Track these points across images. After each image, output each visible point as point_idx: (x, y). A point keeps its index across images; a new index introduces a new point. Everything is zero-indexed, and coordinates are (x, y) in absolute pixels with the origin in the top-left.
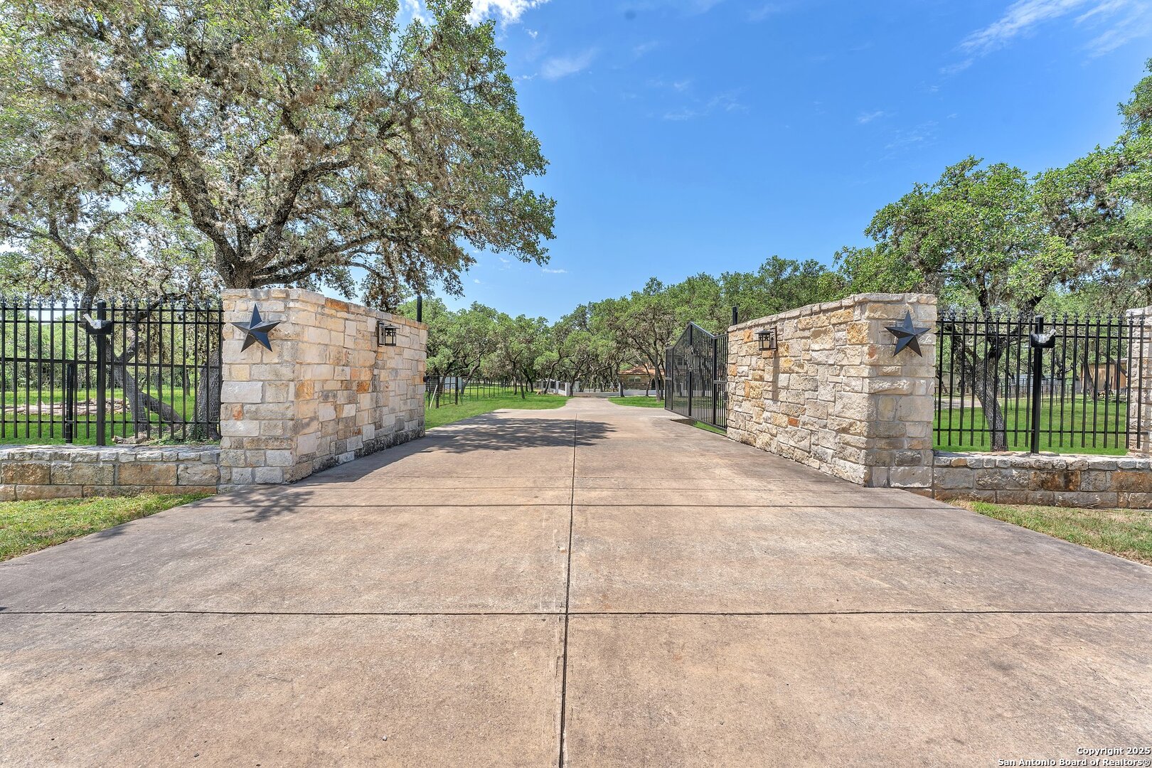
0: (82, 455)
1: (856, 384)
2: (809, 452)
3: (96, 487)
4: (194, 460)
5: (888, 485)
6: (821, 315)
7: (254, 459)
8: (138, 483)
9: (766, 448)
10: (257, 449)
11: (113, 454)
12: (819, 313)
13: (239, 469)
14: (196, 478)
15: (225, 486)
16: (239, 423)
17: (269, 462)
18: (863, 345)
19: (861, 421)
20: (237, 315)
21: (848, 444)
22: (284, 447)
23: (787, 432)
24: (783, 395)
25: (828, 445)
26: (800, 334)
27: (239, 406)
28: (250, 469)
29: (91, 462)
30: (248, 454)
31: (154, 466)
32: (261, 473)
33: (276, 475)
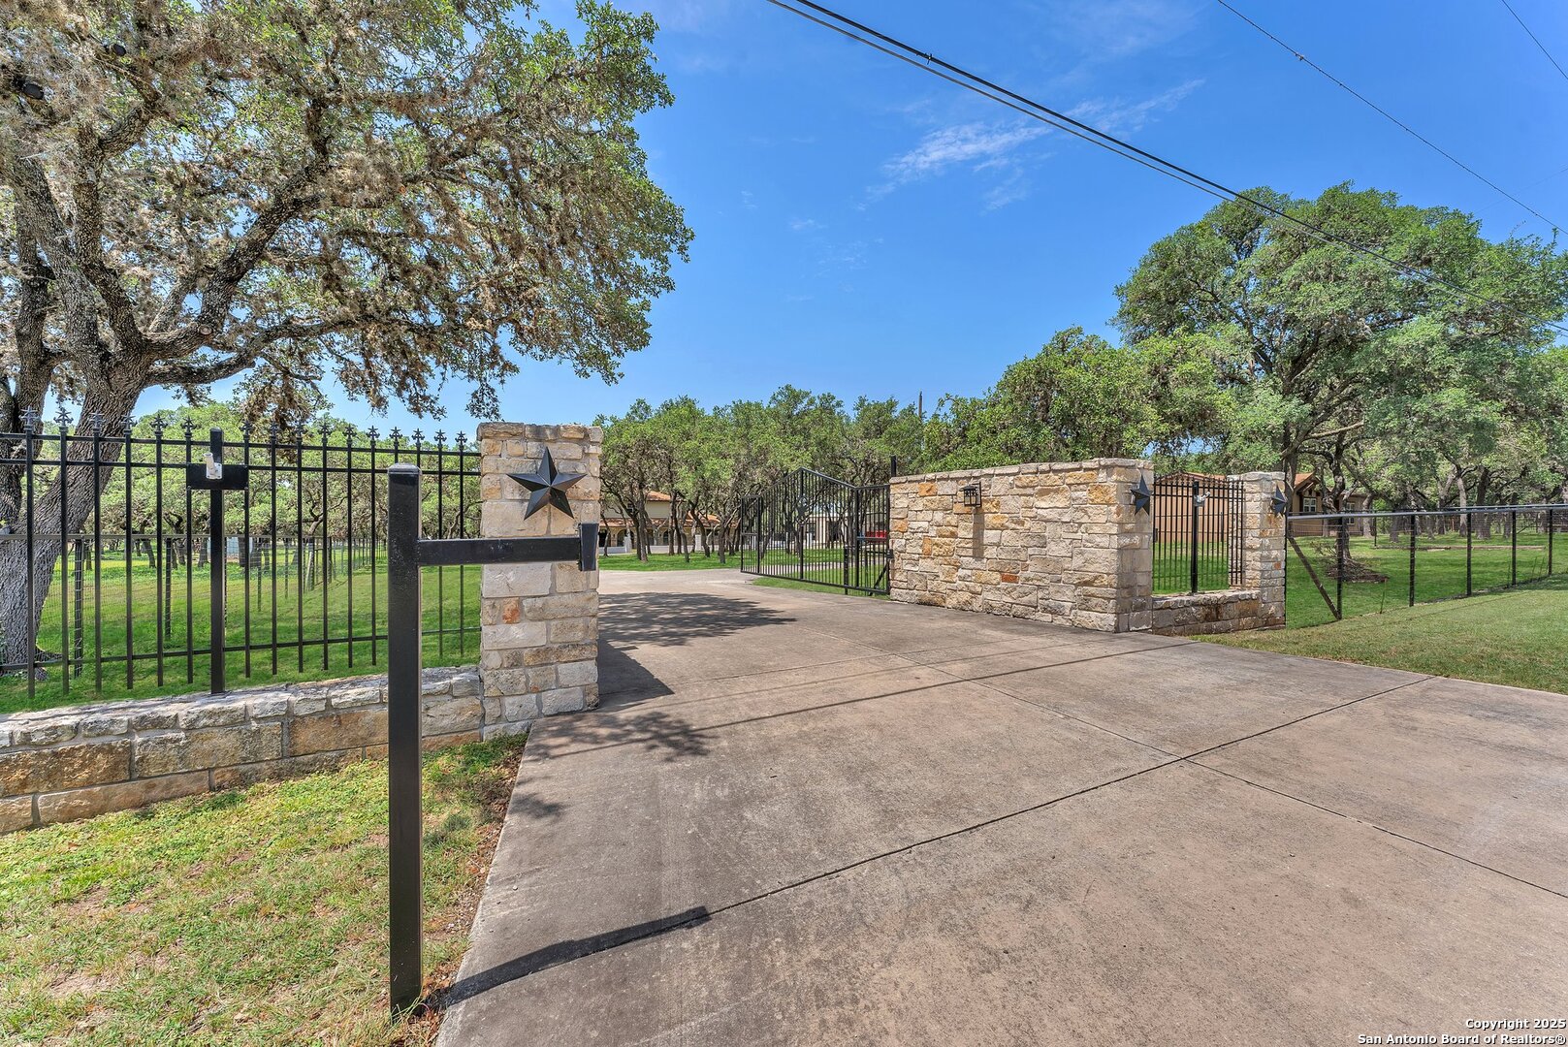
0: (211, 714)
1: (1104, 541)
2: (1036, 607)
3: (243, 768)
4: (440, 693)
5: (1128, 630)
6: (1051, 474)
7: (540, 680)
8: (333, 746)
9: (965, 607)
10: (542, 665)
11: (282, 703)
12: (1049, 472)
13: (516, 698)
14: (446, 722)
15: (493, 727)
16: (514, 628)
17: (563, 681)
18: (1109, 504)
19: (1108, 574)
20: (508, 462)
21: (1093, 595)
22: (585, 656)
23: (998, 589)
24: (990, 552)
25: (1065, 598)
26: (1016, 490)
27: (513, 602)
28: (534, 696)
29: (233, 724)
30: (530, 672)
31: (364, 714)
32: (552, 700)
33: (575, 699)
